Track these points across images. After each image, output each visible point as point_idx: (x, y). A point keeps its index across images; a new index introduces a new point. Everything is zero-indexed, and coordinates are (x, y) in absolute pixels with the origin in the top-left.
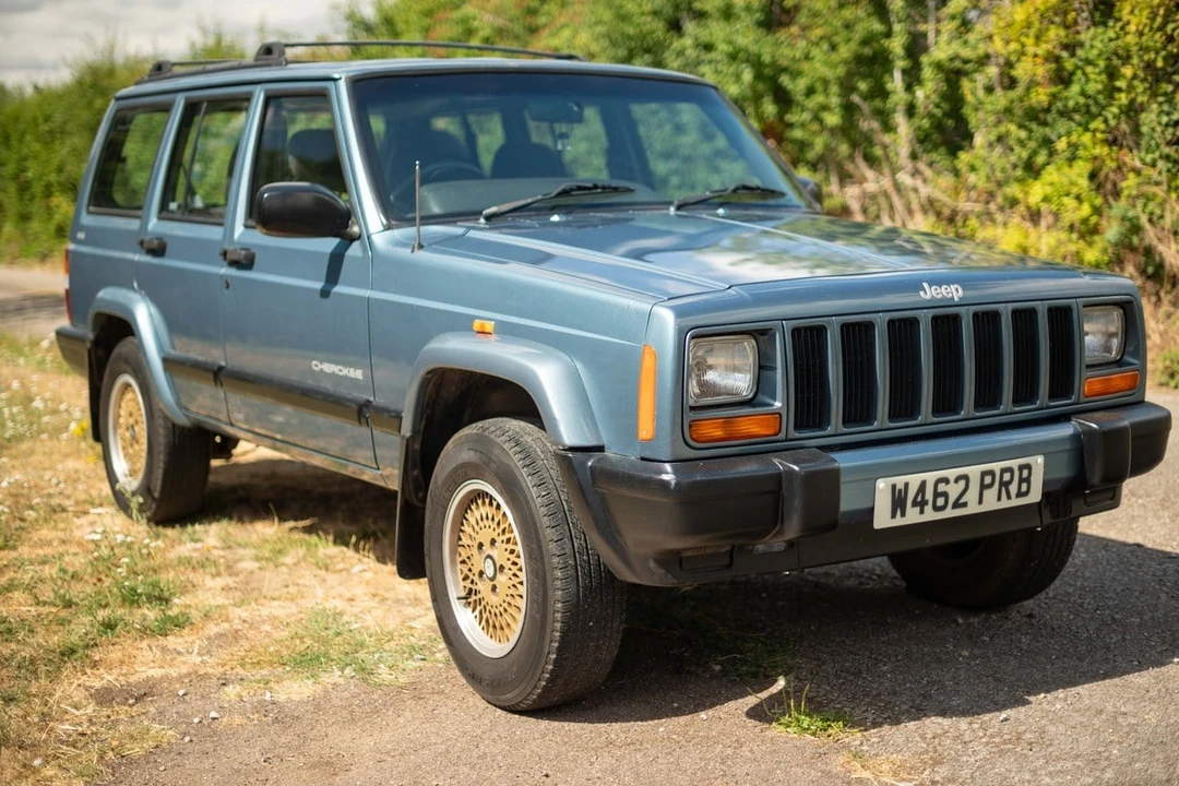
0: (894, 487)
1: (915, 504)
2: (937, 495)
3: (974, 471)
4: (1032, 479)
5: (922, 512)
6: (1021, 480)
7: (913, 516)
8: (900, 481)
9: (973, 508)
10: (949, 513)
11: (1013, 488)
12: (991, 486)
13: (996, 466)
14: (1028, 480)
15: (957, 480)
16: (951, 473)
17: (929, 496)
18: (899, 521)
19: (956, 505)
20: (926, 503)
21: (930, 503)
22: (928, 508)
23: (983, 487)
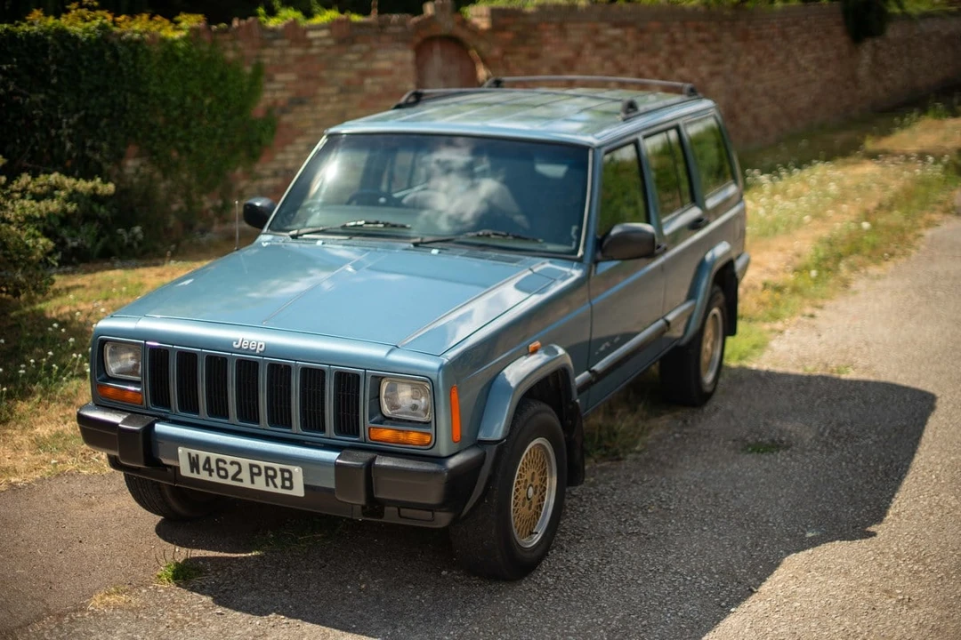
0: (189, 454)
1: (204, 469)
2: (219, 469)
3: (245, 462)
4: (293, 480)
5: (211, 475)
6: (284, 479)
7: (204, 476)
8: (194, 452)
9: (247, 484)
10: (229, 482)
11: (278, 481)
12: (259, 474)
13: (263, 464)
14: (290, 479)
15: (232, 463)
16: (229, 458)
17: (213, 466)
18: (195, 475)
19: (234, 478)
20: (213, 471)
21: (215, 471)
22: (215, 474)
23: (252, 474)
